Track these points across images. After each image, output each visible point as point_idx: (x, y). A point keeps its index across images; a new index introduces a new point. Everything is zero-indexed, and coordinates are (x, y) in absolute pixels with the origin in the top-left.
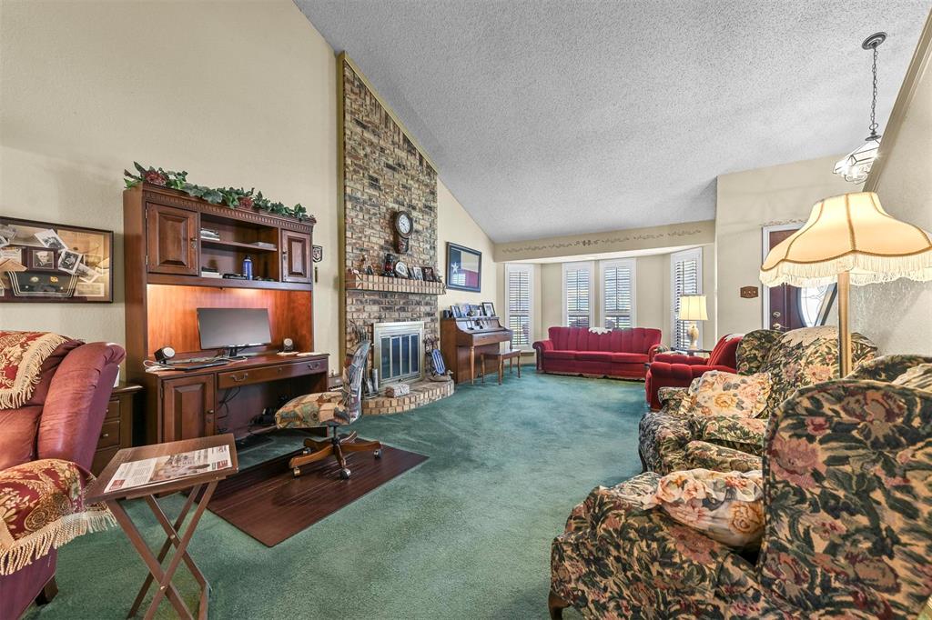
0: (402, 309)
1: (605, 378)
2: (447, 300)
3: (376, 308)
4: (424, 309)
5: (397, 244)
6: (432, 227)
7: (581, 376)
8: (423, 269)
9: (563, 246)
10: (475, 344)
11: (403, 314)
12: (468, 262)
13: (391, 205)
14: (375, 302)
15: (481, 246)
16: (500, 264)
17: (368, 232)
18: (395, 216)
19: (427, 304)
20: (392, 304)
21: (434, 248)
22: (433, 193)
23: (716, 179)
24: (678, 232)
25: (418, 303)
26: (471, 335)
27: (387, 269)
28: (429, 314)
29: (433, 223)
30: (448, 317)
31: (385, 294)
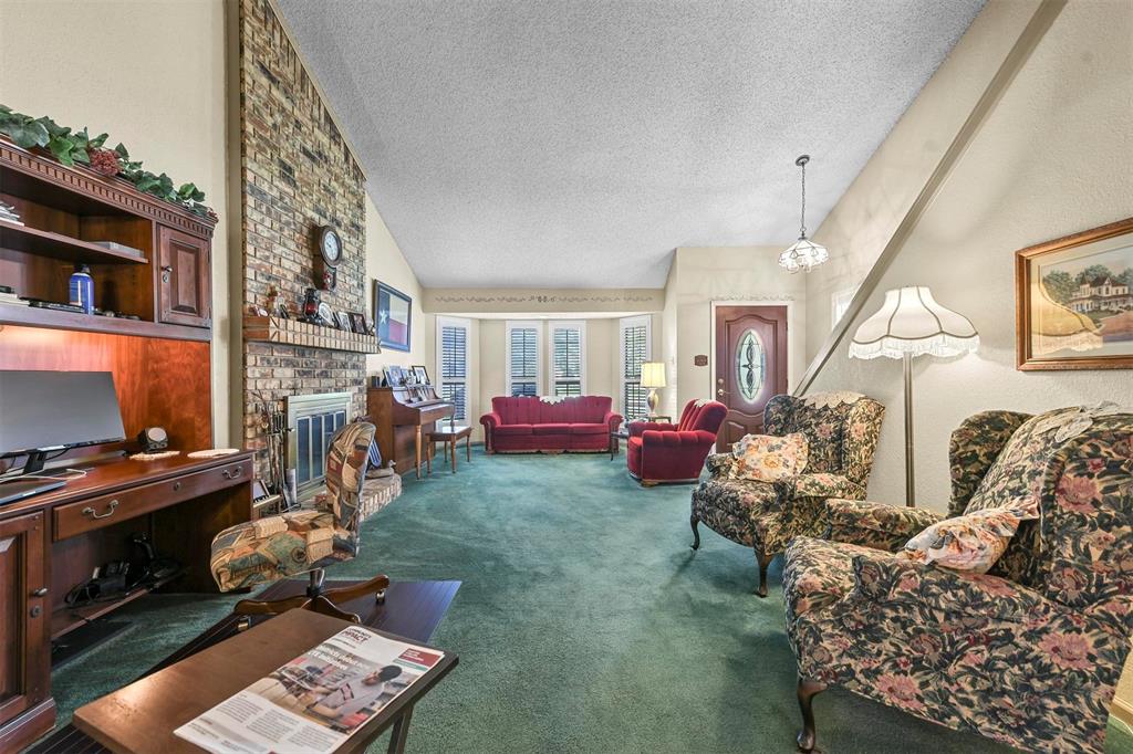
0: (324, 375)
2: (378, 362)
3: (289, 372)
4: (351, 374)
5: (318, 275)
6: (359, 256)
7: (539, 452)
8: (351, 316)
9: (515, 300)
10: (422, 422)
11: (325, 383)
12: (397, 310)
13: (310, 214)
14: (289, 363)
15: (410, 290)
16: (431, 316)
17: (279, 250)
18: (315, 235)
19: (354, 367)
20: (313, 363)
21: (361, 286)
22: (360, 206)
23: (675, 251)
24: (634, 297)
25: (344, 366)
26: (416, 411)
27: (308, 314)
28: (357, 382)
29: (360, 250)
30: (377, 389)
31: (302, 350)
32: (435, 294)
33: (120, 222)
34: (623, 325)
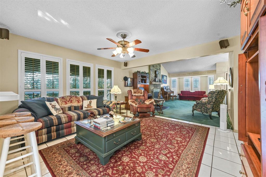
0: (156, 87)
1: (194, 101)
2: (163, 85)
3: (153, 87)
4: (159, 87)
5: (156, 76)
6: (160, 73)
7: (188, 100)
8: (159, 80)
9: (184, 74)
10: (168, 94)
11: (157, 88)
12: (165, 78)
13: (155, 70)
14: (153, 86)
15: (167, 75)
16: (170, 78)
17: (153, 75)
18: (156, 71)
19: (160, 86)
20: (156, 86)
21: (160, 76)
22: (160, 66)
23: (216, 63)
24: (209, 72)
25: (158, 86)
26: (167, 92)
27: (155, 81)
28: (160, 88)
29: (160, 71)
30: (162, 89)
31: (154, 85)
32: (171, 75)
33: (145, 77)
34: (209, 77)
